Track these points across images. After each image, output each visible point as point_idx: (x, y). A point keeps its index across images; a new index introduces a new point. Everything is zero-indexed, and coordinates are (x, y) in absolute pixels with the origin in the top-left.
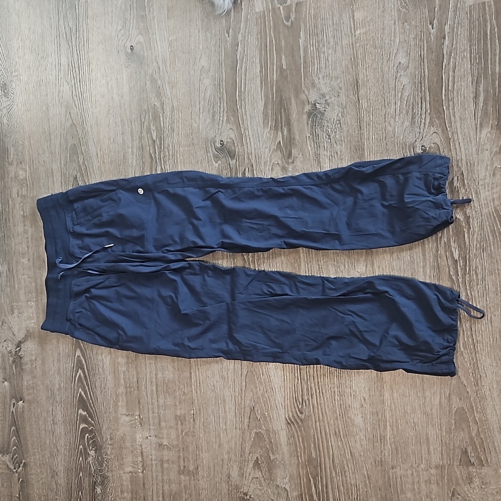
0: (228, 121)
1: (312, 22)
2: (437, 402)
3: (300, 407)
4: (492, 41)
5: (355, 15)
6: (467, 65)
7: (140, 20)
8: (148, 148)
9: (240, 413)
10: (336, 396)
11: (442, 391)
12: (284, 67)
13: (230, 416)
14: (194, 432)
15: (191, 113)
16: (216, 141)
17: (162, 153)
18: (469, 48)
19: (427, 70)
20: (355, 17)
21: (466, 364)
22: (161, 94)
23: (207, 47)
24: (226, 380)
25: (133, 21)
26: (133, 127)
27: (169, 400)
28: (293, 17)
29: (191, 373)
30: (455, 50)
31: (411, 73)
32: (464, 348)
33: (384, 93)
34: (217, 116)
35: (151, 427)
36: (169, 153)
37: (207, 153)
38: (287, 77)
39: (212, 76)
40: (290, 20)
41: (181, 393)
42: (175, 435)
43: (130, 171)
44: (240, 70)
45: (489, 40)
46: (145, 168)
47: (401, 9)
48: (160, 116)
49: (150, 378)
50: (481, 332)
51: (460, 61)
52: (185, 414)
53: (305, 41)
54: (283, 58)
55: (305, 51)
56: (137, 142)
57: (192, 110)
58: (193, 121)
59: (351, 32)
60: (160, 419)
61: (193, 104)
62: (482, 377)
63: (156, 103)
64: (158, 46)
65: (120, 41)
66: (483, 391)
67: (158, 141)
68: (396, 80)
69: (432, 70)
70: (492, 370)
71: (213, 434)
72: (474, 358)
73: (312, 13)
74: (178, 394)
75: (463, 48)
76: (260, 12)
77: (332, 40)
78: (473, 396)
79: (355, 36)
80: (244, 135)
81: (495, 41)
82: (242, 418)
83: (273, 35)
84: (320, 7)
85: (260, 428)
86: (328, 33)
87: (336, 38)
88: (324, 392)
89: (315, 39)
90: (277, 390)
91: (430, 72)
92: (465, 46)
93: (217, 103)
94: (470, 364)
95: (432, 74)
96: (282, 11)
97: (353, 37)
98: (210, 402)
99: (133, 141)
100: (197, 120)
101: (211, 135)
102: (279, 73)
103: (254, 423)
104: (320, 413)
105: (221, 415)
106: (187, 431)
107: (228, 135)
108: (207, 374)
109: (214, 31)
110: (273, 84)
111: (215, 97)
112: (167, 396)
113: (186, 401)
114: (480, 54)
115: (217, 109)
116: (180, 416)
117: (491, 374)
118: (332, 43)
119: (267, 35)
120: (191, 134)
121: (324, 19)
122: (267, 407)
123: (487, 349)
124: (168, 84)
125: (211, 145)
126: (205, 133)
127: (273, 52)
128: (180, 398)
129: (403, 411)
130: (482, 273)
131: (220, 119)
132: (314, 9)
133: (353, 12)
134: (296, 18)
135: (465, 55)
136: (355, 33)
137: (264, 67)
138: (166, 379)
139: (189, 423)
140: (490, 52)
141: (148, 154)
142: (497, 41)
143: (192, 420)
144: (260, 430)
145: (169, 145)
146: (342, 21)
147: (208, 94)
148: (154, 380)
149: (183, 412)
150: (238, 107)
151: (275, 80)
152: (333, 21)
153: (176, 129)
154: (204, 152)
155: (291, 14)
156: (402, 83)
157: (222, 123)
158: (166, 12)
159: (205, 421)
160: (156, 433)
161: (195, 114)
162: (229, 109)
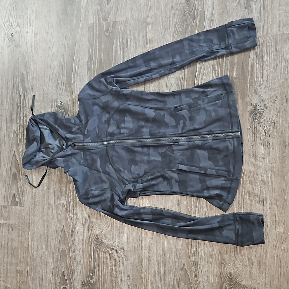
0: (66, 89)
1: (121, 35)
2: (171, 284)
3: (91, 275)
4: (226, 64)
5: (147, 35)
6: (210, 77)
7: (19, 18)
8: (16, 100)
9: (55, 274)
10: (113, 271)
11: (175, 278)
12: (102, 61)
13: (49, 275)
14: (27, 282)
15: (44, 81)
16: (57, 101)
17: (24, 104)
18: (212, 66)
19: (186, 76)
20: (147, 36)
21: (190, 263)
22: (27, 66)
23: (58, 41)
24: (49, 252)
25: (14, 18)
26: (9, 85)
27: (14, 260)
28: (110, 30)
29: (28, 245)
30: (204, 66)
31: (177, 76)
32: (191, 253)
33: (160, 87)
34: (59, 85)
35: (2, 275)
36: (28, 104)
37: (51, 108)
38: (104, 67)
39: (59, 60)
40: (109, 31)
41: (21, 256)
42: (15, 282)
43: (4, 113)
44: (76, 59)
45: (224, 63)
46: (14, 112)
47: (175, 35)
48: (25, 80)
49: (4, 245)
50: (201, 244)
51: (206, 73)
52: (23, 270)
53: (116, 46)
54: (102, 55)
55: (116, 53)
56: (10, 95)
57: (45, 80)
58: (45, 86)
59: (144, 45)
60: (7, 271)
61: (45, 76)
62: (199, 272)
63: (24, 72)
64: (28, 36)
65: (6, 29)
66: (199, 281)
67: (23, 96)
68: (167, 80)
69: (189, 77)
70: (206, 269)
71: (38, 285)
72: (196, 260)
73: (122, 30)
74: (19, 257)
75: (209, 66)
76: (91, 24)
77: (132, 48)
78: (192, 283)
79: (146, 48)
80: (75, 100)
81: (228, 65)
82: (56, 278)
83: (97, 40)
84: (127, 26)
85: (67, 285)
86: (130, 43)
87: (135, 47)
88: (106, 268)
89: (122, 46)
90: (79, 263)
91: (188, 78)
92: (210, 65)
93: (60, 78)
94: (193, 264)
95: (189, 79)
96: (104, 26)
97: (145, 48)
98: (38, 265)
99: (8, 93)
100: (47, 86)
101: (55, 97)
102: (99, 64)
103: (63, 282)
104: (103, 281)
105: (44, 273)
106: (23, 281)
107: (65, 98)
108: (38, 247)
109: (62, 32)
110: (95, 71)
111: (59, 73)
112: (13, 258)
113: (24, 262)
114: (218, 71)
115: (60, 81)
116: (19, 271)
117: (205, 271)
118: (132, 51)
119: (94, 39)
120: (43, 94)
121: (129, 34)
122: (72, 273)
123: (204, 256)
124: (32, 61)
125: (54, 103)
126: (51, 95)
127: (97, 51)
128: (20, 259)
129: (151, 287)
130: (206, 208)
131: (61, 88)
132: (124, 27)
133: (146, 32)
134: (112, 31)
135: (210, 70)
136: (146, 46)
137: (90, 59)
138: (14, 246)
139: (25, 276)
140: (224, 71)
141: (16, 104)
142: (229, 64)
143: (26, 274)
144: (66, 287)
145: (29, 100)
146: (139, 38)
147: (55, 71)
148: (6, 246)
149: (21, 269)
150: (73, 82)
151: (96, 68)
152: (134, 36)
153: (34, 90)
154: (50, 108)
155: (110, 28)
156: (171, 82)
157: (62, 90)
158: (35, 15)
159: (34, 276)
160: (4, 279)
161: (46, 82)
162: (67, 83)
